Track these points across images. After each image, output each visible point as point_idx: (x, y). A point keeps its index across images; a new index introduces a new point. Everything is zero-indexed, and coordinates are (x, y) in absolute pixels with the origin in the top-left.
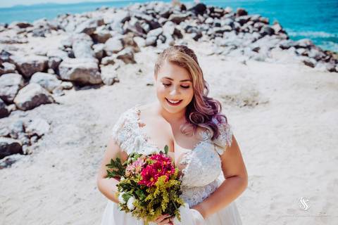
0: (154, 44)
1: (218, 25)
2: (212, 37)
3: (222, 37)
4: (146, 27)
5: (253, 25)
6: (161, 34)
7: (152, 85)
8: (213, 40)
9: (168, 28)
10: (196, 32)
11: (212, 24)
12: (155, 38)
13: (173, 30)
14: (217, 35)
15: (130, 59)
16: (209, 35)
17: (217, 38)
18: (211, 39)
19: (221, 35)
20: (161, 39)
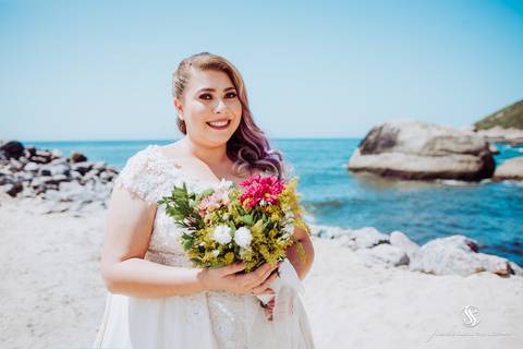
1: (47, 173)
2: (40, 190)
3: (57, 189)
5: (98, 175)
8: (42, 195)
10: (11, 182)
11: (36, 171)
14: (48, 186)
16: (35, 188)
17: (49, 192)
18: (38, 194)
19: (55, 186)
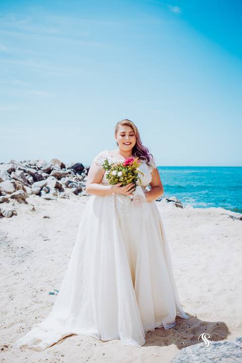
0: (39, 194)
4: (30, 179)
6: (45, 185)
7: (49, 217)
9: (51, 182)
10: (76, 186)
12: (40, 189)
13: (55, 183)
15: (22, 199)
20: (45, 190)
